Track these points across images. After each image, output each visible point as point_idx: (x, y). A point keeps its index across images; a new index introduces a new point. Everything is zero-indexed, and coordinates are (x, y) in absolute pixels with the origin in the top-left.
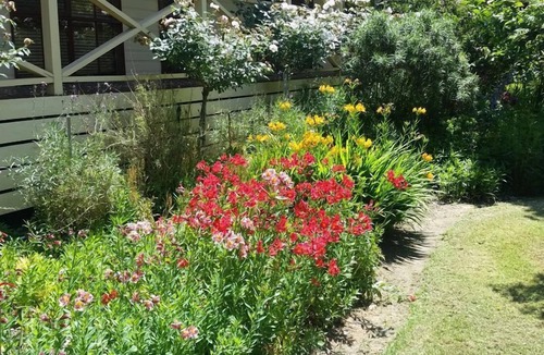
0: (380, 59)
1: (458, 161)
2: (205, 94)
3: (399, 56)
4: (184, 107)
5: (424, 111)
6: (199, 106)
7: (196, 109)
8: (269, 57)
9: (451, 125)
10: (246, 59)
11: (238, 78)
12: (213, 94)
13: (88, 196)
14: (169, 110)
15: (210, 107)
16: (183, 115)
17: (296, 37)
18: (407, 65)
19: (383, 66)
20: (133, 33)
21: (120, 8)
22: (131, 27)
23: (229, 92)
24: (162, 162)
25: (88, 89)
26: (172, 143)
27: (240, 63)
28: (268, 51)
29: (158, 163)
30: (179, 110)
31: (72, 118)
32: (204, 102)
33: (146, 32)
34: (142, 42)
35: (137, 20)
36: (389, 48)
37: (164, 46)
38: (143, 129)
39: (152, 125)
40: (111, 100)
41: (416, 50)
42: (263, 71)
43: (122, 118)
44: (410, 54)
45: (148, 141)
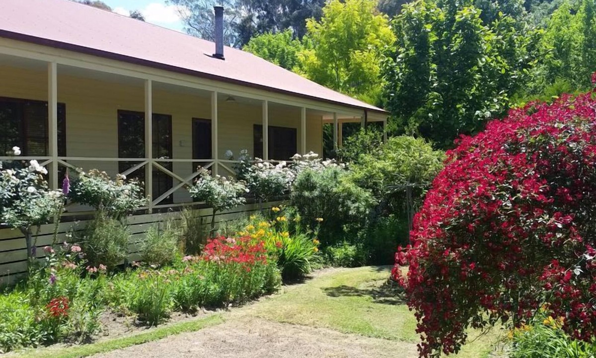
0: (306, 194)
1: (347, 247)
2: (214, 212)
3: (316, 193)
4: (204, 218)
5: (322, 219)
6: (211, 218)
7: (210, 219)
8: (245, 195)
9: (345, 228)
10: (233, 197)
11: (229, 205)
12: (218, 212)
13: (165, 254)
14: (197, 220)
15: (217, 218)
16: (203, 222)
17: (266, 181)
18: (320, 197)
19: (308, 197)
20: (182, 184)
21: (172, 171)
22: (181, 182)
23: (225, 211)
24: (193, 242)
25: (164, 211)
26: (198, 234)
27: (230, 198)
28: (245, 192)
29: (192, 242)
30: (202, 219)
31: (161, 223)
32: (214, 215)
33: (188, 183)
34: (185, 188)
35: (183, 178)
36: (312, 187)
37: (197, 191)
38: (186, 228)
39: (190, 227)
40: (173, 215)
41: (326, 189)
42: (241, 202)
43: (177, 223)
44: (322, 190)
45: (188, 233)
